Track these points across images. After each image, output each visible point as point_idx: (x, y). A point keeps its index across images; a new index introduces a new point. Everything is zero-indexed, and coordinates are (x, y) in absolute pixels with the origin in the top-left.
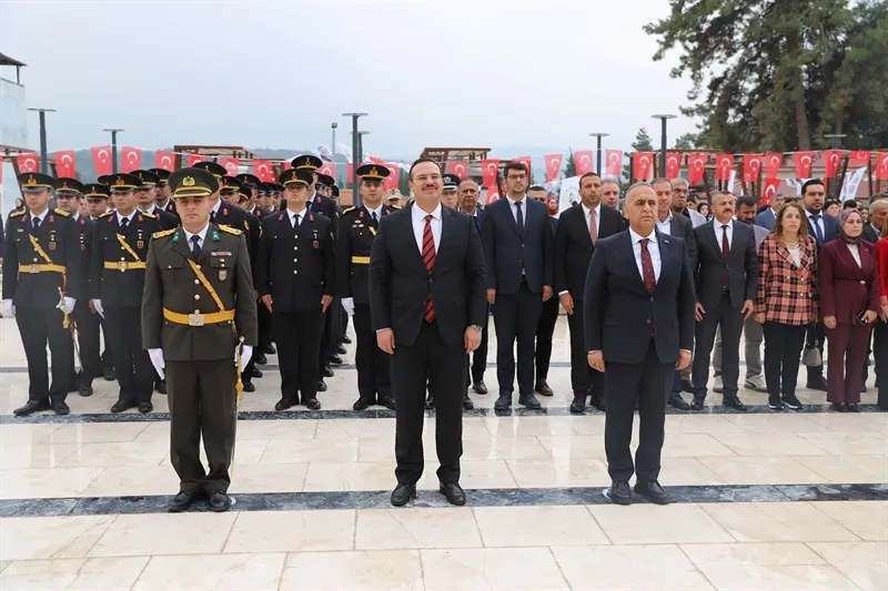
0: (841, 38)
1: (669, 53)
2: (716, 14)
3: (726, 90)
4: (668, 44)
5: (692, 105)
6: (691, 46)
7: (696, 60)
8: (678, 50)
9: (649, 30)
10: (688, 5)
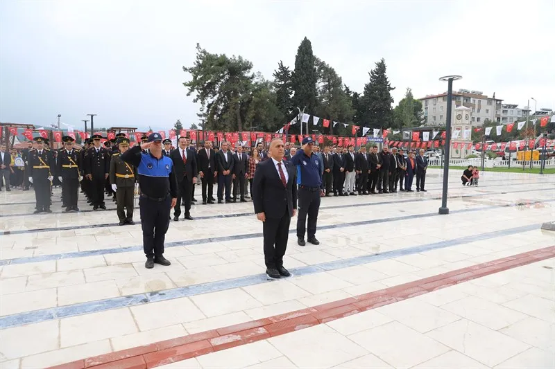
0: (251, 93)
1: (192, 93)
2: (209, 81)
3: (213, 108)
4: (192, 90)
5: (201, 113)
6: (201, 92)
7: (203, 97)
8: (196, 93)
9: (185, 84)
10: (199, 77)
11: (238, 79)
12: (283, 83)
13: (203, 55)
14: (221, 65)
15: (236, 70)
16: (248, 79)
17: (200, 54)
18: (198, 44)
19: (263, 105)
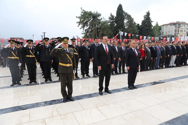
0: (101, 25)
1: (80, 26)
2: (86, 21)
3: (87, 31)
4: (80, 25)
5: (83, 33)
6: (83, 25)
7: (83, 27)
8: (81, 25)
9: (77, 23)
10: (82, 20)
11: (96, 20)
12: (112, 21)
13: (83, 11)
14: (90, 15)
15: (95, 17)
16: (99, 20)
17: (82, 11)
18: (81, 8)
19: (105, 29)
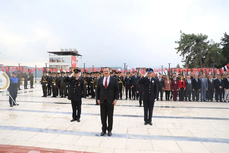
0: (207, 50)
1: (179, 52)
2: (186, 46)
3: (189, 58)
4: (179, 51)
5: (183, 60)
6: (182, 51)
7: (183, 54)
9: (175, 49)
10: (182, 45)
11: (200, 44)
12: (227, 43)
13: (183, 35)
14: (192, 38)
15: (199, 40)
16: (205, 44)
17: (182, 35)
18: (181, 31)
19: (214, 55)
